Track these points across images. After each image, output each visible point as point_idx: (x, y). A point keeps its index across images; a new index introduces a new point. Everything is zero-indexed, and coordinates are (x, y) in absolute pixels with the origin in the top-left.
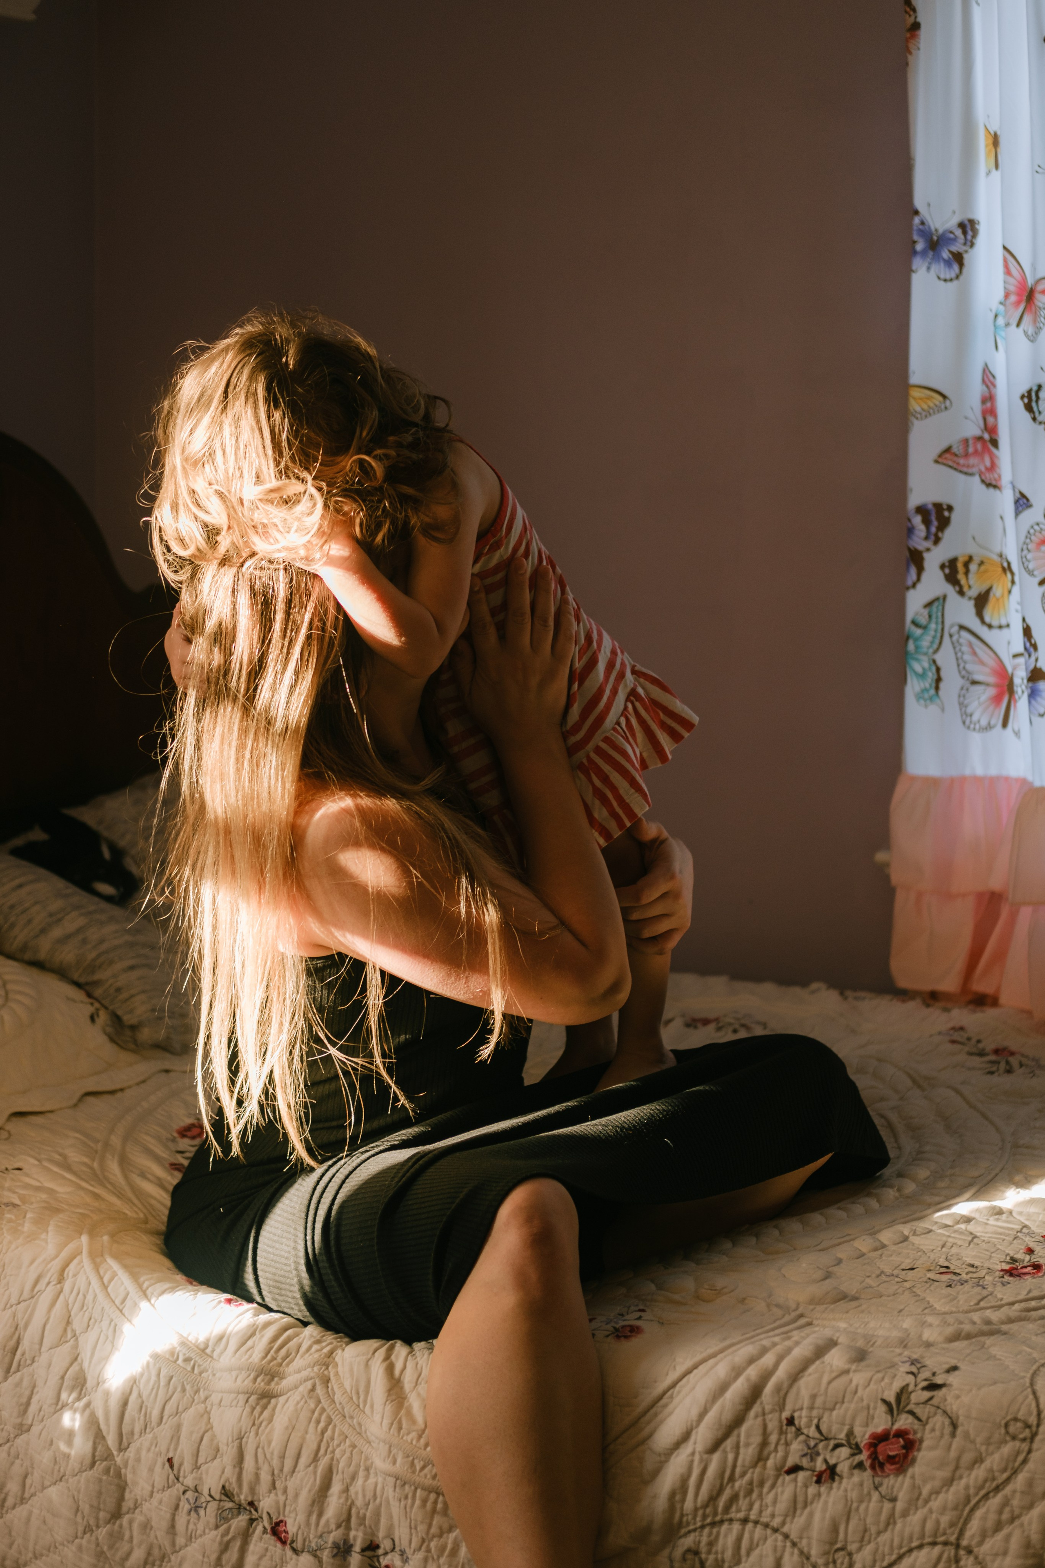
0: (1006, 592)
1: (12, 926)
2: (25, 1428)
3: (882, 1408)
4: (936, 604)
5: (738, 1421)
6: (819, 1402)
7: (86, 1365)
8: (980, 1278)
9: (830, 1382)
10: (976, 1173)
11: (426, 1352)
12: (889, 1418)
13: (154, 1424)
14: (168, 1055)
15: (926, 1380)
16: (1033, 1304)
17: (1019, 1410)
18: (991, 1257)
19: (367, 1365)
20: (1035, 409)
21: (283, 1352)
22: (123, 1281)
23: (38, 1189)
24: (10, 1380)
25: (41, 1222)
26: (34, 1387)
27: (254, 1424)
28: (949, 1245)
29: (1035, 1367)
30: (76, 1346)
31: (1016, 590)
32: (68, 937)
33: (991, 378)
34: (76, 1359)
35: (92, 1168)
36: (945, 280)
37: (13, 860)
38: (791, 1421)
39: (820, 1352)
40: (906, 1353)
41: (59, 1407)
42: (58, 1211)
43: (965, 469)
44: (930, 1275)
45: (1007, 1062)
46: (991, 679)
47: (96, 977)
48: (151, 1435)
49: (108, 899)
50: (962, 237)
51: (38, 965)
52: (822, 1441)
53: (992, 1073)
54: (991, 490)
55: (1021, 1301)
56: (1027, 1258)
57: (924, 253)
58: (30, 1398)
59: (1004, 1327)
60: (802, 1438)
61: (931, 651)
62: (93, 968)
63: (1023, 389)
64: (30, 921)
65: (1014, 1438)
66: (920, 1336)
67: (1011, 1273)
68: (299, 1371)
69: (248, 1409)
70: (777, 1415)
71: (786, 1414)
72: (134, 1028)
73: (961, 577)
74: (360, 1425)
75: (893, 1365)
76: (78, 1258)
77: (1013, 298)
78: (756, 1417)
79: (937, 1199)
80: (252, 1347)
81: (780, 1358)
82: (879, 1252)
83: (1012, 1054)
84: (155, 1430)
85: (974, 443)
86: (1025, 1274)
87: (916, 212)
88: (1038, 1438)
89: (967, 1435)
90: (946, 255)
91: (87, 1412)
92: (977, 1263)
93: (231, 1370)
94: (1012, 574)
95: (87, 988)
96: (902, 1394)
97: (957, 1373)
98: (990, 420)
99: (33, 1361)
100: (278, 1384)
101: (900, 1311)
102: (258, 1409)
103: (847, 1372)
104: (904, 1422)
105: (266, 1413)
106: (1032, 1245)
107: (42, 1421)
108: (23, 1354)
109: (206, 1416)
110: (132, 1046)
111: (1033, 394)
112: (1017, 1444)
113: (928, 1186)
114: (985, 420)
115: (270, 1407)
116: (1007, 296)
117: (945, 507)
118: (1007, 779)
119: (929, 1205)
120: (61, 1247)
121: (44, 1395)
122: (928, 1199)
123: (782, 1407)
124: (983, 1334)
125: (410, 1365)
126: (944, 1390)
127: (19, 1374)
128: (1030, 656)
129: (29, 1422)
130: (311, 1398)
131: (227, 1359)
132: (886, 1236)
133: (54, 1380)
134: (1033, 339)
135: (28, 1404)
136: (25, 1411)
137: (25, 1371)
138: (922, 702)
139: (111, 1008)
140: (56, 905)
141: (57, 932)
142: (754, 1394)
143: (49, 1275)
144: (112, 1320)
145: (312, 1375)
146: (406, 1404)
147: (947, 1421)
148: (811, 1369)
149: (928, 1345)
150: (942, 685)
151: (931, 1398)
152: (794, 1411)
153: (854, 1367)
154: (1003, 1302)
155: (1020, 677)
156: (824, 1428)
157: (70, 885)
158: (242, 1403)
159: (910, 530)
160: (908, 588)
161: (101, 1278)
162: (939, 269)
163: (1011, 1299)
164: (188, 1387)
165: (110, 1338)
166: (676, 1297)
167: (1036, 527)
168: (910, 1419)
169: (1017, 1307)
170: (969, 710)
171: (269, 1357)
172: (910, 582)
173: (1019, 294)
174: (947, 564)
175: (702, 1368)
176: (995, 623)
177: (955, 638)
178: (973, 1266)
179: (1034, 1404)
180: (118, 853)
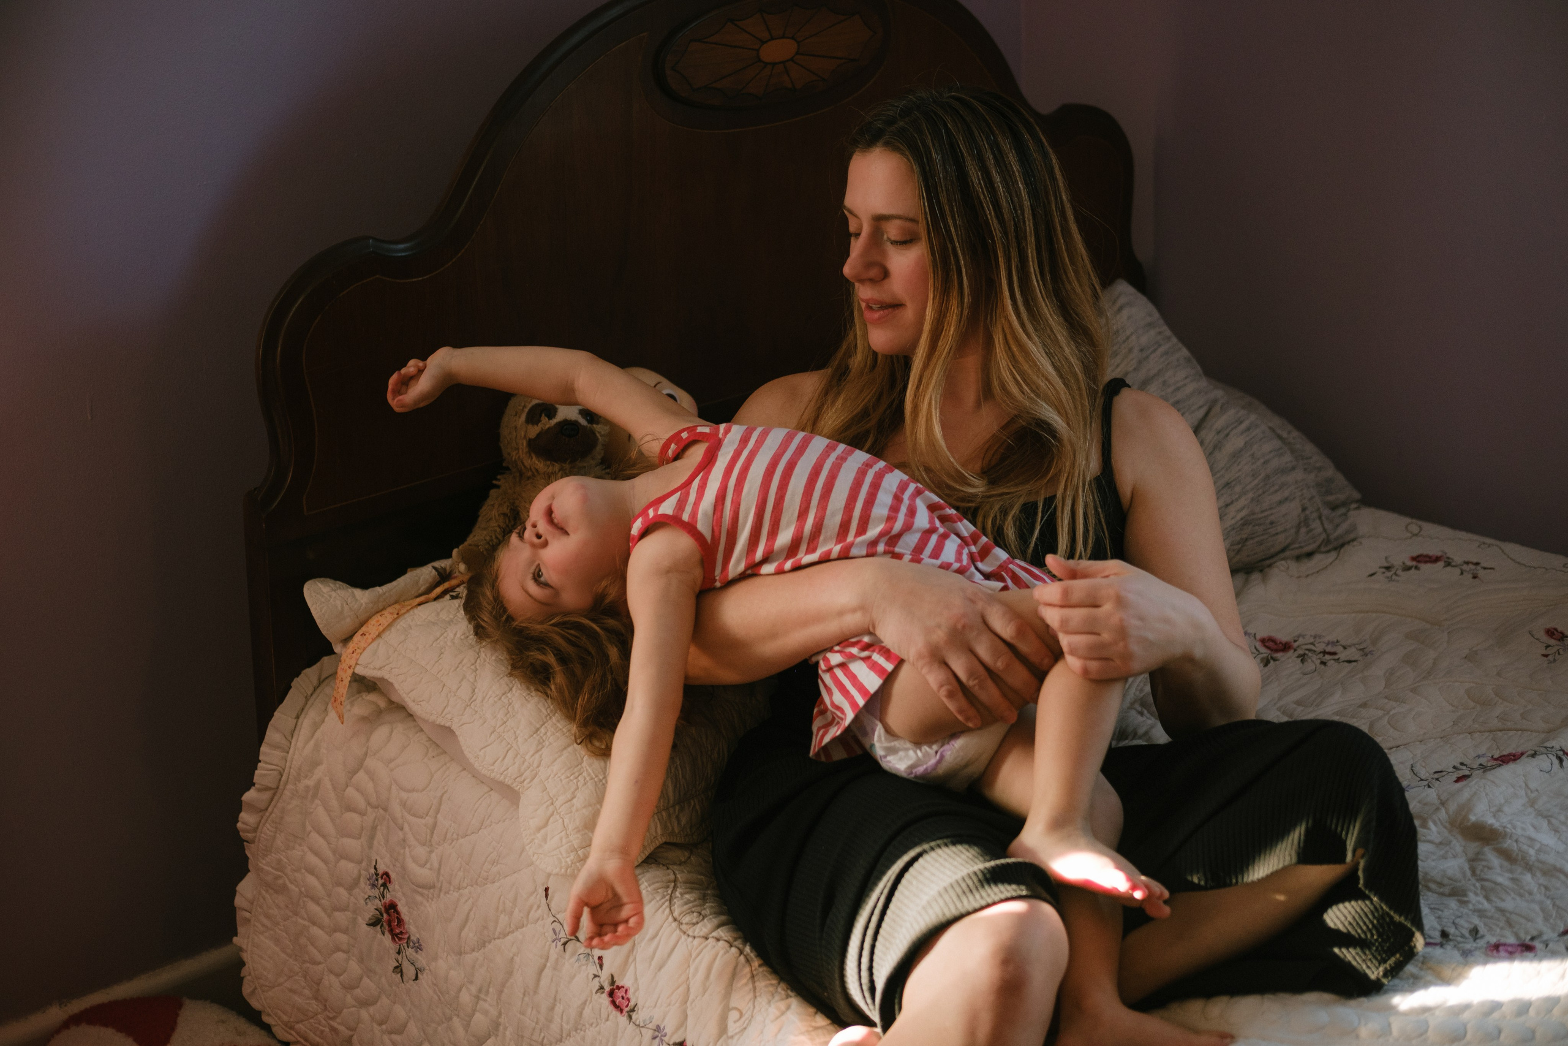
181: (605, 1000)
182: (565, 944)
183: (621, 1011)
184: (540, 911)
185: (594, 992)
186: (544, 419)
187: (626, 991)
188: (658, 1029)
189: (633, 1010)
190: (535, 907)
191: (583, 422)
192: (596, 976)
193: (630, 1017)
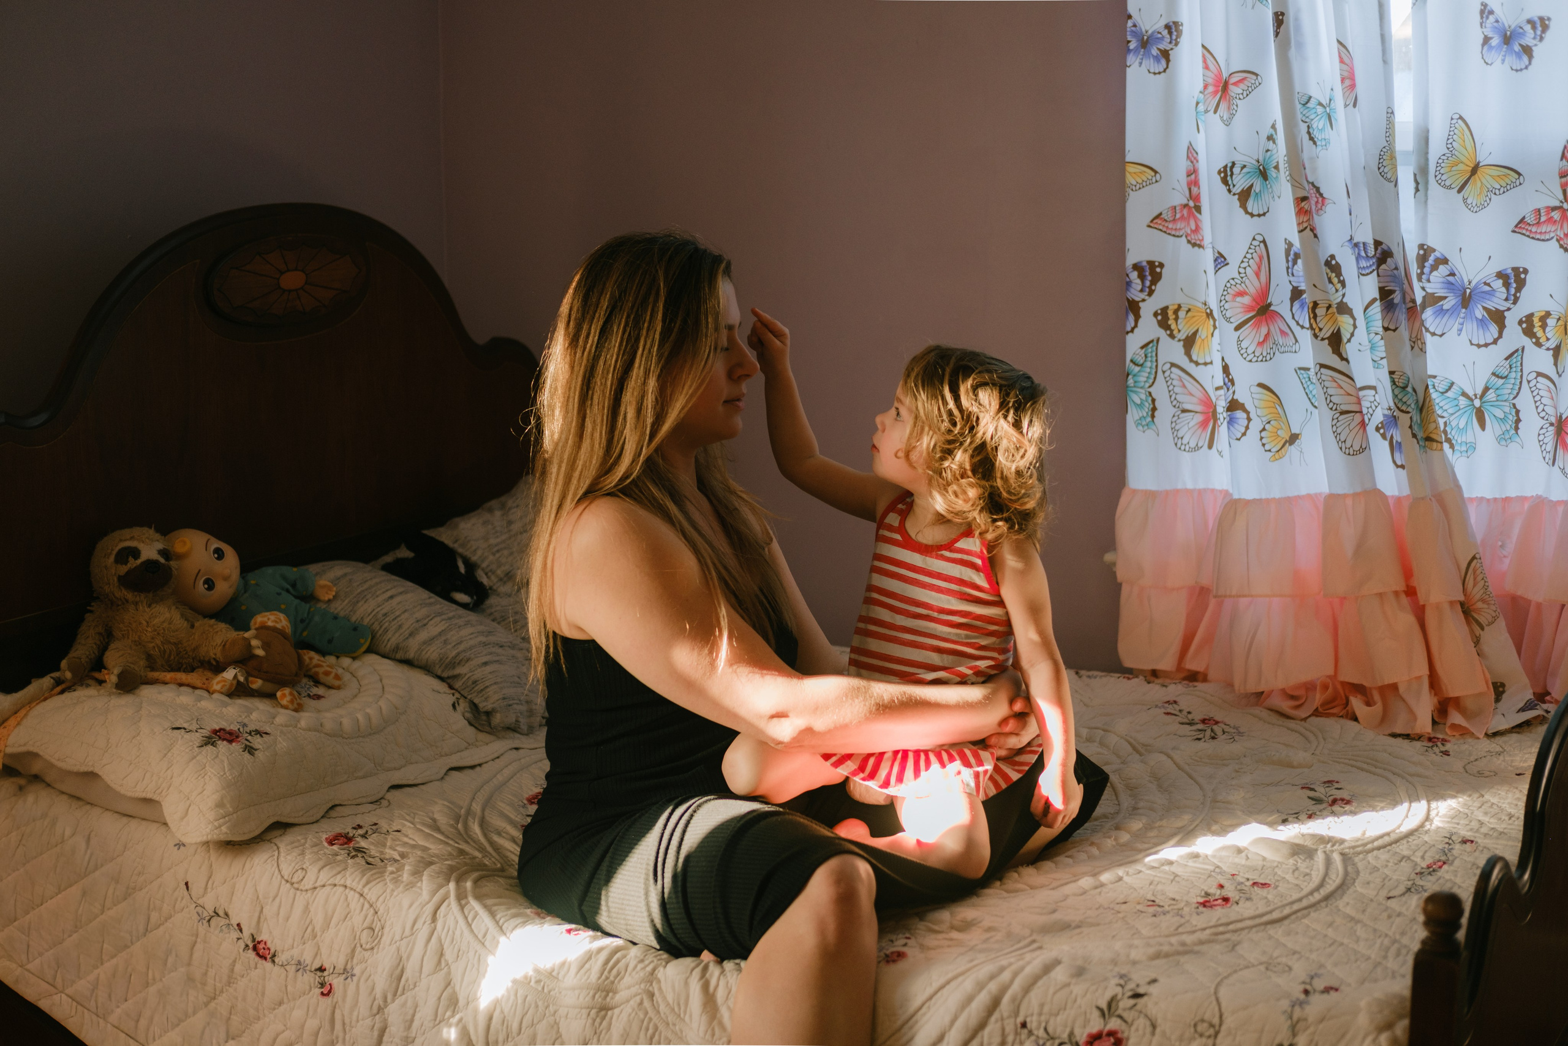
0: (1210, 336)
1: (386, 631)
2: (410, 1040)
3: (1096, 1014)
4: (1151, 344)
5: (982, 1025)
6: (1046, 1009)
7: (457, 988)
8: (1179, 909)
9: (1055, 993)
10: (1179, 824)
11: (736, 973)
12: (1102, 1021)
13: (514, 1034)
14: (517, 735)
15: (1131, 990)
16: (1221, 929)
17: (1205, 1013)
18: (1189, 892)
19: (686, 983)
20: (1230, 182)
21: (615, 971)
22: (483, 920)
23: (414, 847)
24: (397, 1001)
25: (417, 873)
26: (416, 1007)
27: (596, 1033)
28: (1155, 883)
29: (1219, 979)
30: (449, 973)
31: (1217, 332)
32: (432, 639)
33: (1195, 155)
34: (449, 984)
35: (457, 829)
36: (1155, 74)
37: (384, 575)
38: (1024, 1025)
39: (1047, 969)
40: (1117, 969)
41: (437, 1022)
42: (431, 863)
43: (1173, 233)
44: (1139, 907)
45: (1212, 730)
46: (1199, 408)
47: (457, 671)
48: (512, 1043)
49: (464, 606)
50: (1168, 36)
51: (408, 663)
52: (1048, 1040)
53: (1199, 739)
54: (1196, 248)
55: (1211, 927)
56: (1218, 892)
57: (1136, 50)
58: (414, 1015)
59: (1196, 948)
60: (1033, 1038)
61: (1147, 385)
62: (453, 664)
63: (1221, 166)
64: (400, 626)
65: (1201, 1035)
66: (1128, 956)
67: (1204, 904)
68: (629, 988)
69: (590, 1021)
70: (1012, 1020)
71: (1020, 1019)
72: (488, 714)
73: (1171, 322)
74: (681, 1031)
75: (1106, 979)
76: (447, 901)
77: (1211, 89)
78: (996, 1021)
79: (1146, 846)
80: (589, 969)
81: (1015, 975)
82: (1098, 890)
83: (1217, 723)
84: (516, 1039)
85: (1181, 211)
86: (1215, 905)
87: (1130, 17)
88: (1220, 1036)
89: (1164, 1033)
90: (1155, 52)
91: (460, 1025)
92: (1177, 897)
93: (574, 989)
94: (1215, 320)
95: (449, 681)
96: (1112, 1002)
97: (1156, 985)
98: (1195, 190)
99: (415, 986)
100: (612, 998)
101: (1114, 937)
102: (598, 1020)
103: (1068, 985)
104: (1114, 1024)
105: (605, 1023)
106: (1222, 882)
107: (424, 1033)
108: (407, 981)
109: (555, 1027)
110: (487, 729)
111: (1228, 169)
112: (1204, 1040)
113: (1138, 836)
114: (1190, 190)
115: (607, 1018)
116: (1206, 87)
117: (1157, 264)
118: (1213, 490)
119: (1140, 851)
120: (434, 893)
121: (425, 1013)
122: (1139, 846)
123: (1017, 1013)
124: (1178, 953)
125: (722, 983)
126: (1145, 998)
127: (404, 997)
128: (1228, 389)
129: (414, 1035)
130: (640, 1010)
131: (570, 980)
132: (1105, 877)
133: (432, 1001)
134: (1227, 124)
135: (412, 1021)
136: (410, 1027)
137: (409, 994)
138: (1140, 428)
139: (469, 697)
140: (421, 613)
141: (423, 635)
142: (995, 1003)
143: (425, 916)
144: (476, 952)
145: (640, 991)
146: (718, 1016)
147: (1148, 1023)
148: (1040, 983)
149: (1134, 963)
150: (1156, 414)
151: (1135, 1005)
152: (1026, 1017)
153: (1074, 981)
154: (1197, 928)
155: (1221, 405)
156: (1050, 1030)
157: (432, 595)
158: (584, 1016)
159: (1129, 284)
160: (1128, 333)
161: (466, 918)
162: (1150, 64)
163: (1204, 926)
164: (540, 1004)
165: (476, 966)
166: (936, 928)
167: (1231, 281)
168: (1119, 1021)
169: (1208, 932)
170: (1180, 434)
171: (603, 977)
172: (1129, 329)
173: (1216, 86)
174: (1159, 312)
175: (953, 984)
176: (1201, 361)
177: (1167, 374)
178: (1174, 900)
179: (1217, 1009)
180: (471, 567)
181: (251, 954)
182: (209, 921)
183: (266, 959)
184: (184, 901)
185: (241, 950)
186: (131, 559)
187: (265, 943)
188: (299, 963)
189: (274, 956)
190: (179, 899)
191: (162, 560)
192: (238, 939)
193: (273, 962)
